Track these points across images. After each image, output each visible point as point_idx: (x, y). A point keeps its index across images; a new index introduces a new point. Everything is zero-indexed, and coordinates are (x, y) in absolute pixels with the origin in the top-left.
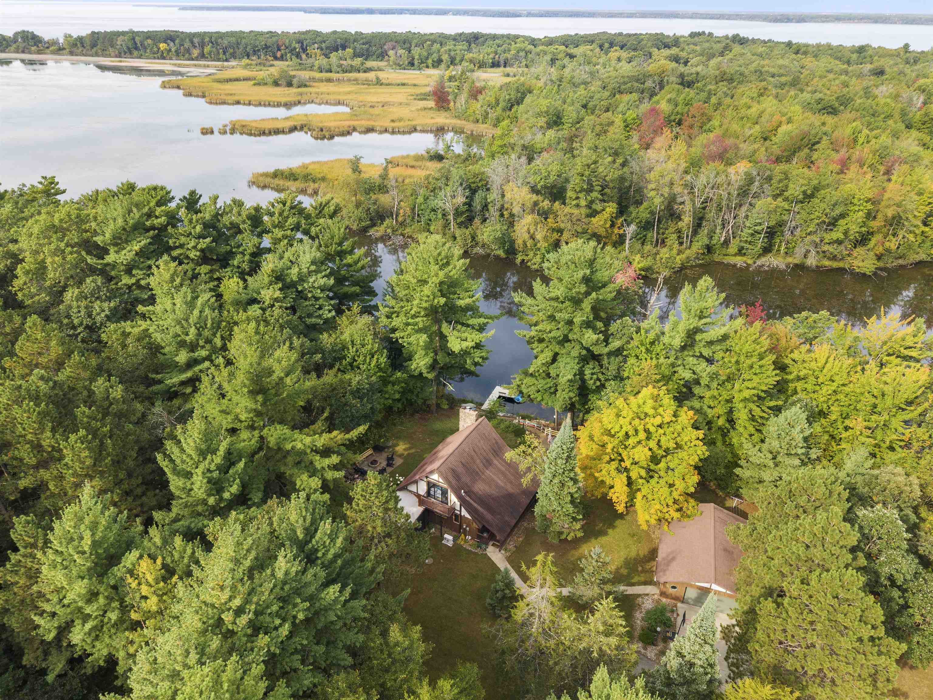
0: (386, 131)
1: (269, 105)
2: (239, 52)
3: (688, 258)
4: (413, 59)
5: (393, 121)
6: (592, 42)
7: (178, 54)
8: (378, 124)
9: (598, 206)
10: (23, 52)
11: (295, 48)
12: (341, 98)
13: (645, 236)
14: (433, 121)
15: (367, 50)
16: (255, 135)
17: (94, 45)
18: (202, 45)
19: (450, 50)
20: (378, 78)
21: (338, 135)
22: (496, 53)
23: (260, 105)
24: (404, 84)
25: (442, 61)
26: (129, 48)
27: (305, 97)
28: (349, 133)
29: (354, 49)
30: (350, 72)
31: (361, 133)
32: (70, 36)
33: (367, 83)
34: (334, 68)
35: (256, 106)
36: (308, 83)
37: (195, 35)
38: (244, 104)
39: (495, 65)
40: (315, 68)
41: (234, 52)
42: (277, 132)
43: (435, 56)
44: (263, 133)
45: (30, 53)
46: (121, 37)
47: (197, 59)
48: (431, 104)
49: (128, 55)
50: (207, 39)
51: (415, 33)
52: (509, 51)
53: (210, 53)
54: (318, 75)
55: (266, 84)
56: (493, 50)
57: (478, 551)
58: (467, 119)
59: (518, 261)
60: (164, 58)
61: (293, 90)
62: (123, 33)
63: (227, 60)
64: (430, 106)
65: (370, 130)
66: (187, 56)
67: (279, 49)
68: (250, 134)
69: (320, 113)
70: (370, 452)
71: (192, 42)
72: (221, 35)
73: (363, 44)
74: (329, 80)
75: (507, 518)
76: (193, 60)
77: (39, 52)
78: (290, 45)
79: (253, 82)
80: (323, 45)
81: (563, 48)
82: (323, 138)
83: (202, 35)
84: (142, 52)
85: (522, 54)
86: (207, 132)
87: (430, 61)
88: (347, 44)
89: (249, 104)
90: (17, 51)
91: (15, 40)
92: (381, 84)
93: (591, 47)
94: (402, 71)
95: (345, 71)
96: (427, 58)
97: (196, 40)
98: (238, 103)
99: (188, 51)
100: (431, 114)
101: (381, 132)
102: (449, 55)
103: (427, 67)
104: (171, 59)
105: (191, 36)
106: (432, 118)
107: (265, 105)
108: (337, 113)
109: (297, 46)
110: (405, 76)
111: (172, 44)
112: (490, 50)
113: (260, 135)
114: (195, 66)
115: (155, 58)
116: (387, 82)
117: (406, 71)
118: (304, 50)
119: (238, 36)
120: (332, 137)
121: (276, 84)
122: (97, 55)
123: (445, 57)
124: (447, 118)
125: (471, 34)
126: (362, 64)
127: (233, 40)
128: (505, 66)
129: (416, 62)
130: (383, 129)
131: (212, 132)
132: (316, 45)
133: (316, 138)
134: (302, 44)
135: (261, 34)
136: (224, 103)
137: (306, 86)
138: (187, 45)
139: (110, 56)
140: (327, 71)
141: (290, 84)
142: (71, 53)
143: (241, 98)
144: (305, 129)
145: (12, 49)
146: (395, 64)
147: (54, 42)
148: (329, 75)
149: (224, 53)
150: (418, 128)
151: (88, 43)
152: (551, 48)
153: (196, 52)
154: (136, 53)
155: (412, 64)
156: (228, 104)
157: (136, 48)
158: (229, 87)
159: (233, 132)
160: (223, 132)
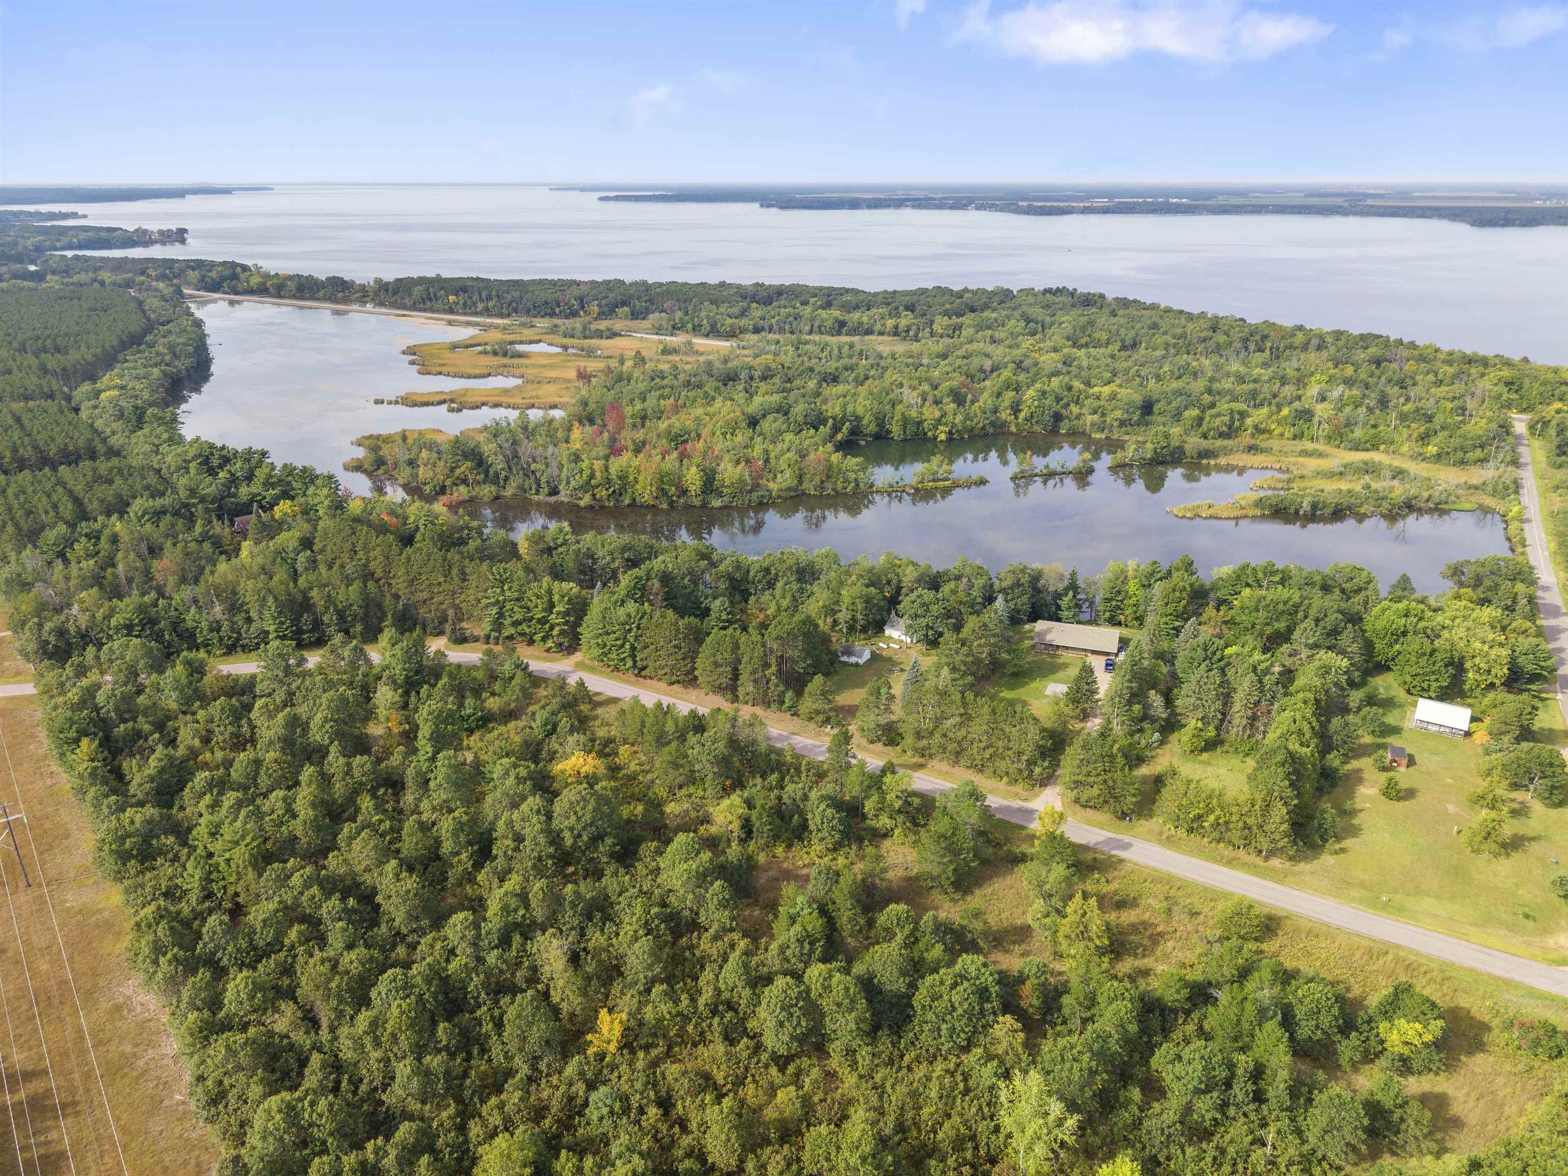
4: (675, 322)
5: (523, 398)
7: (465, 307)
11: (574, 305)
15: (647, 308)
17: (395, 293)
18: (489, 298)
21: (468, 409)
29: (633, 307)
31: (488, 407)
44: (415, 405)
47: (481, 313)
50: (494, 292)
53: (491, 308)
60: (451, 310)
61: (503, 361)
66: (471, 309)
67: (558, 306)
71: (480, 295)
73: (646, 301)
76: (476, 313)
78: (569, 302)
79: (482, 349)
80: (603, 302)
82: (454, 410)
86: (379, 402)
89: (448, 375)
97: (484, 294)
98: (440, 373)
99: (475, 304)
100: (568, 393)
103: (687, 331)
104: (457, 312)
105: (481, 288)
109: (576, 302)
111: (463, 294)
115: (443, 310)
118: (583, 307)
120: (461, 410)
121: (495, 353)
131: (382, 402)
132: (596, 302)
133: (449, 411)
134: (582, 300)
136: (430, 373)
138: (476, 297)
139: (405, 306)
143: (443, 369)
144: (453, 401)
145: (321, 294)
147: (363, 288)
149: (508, 307)
151: (390, 290)
153: (480, 306)
154: (428, 303)
157: (430, 299)
158: (455, 354)
159: (397, 402)
160: (390, 403)
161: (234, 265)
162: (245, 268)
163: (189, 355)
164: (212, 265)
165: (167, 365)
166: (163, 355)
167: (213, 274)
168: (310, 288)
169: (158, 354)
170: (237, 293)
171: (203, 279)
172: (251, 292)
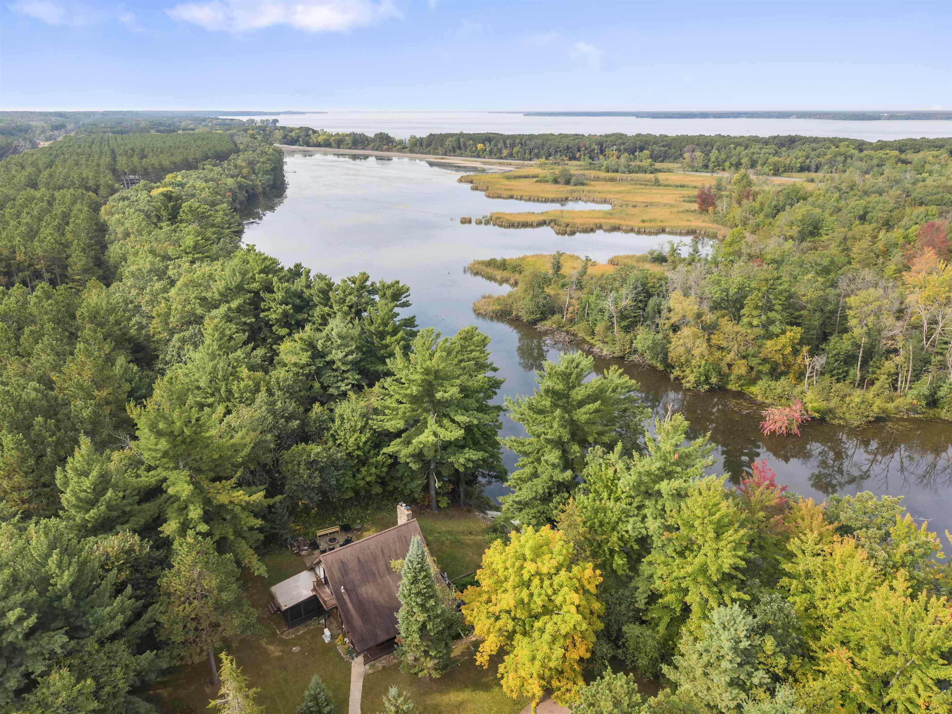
0: (632, 230)
1: (538, 201)
2: (542, 152)
3: (897, 408)
4: (709, 161)
5: (643, 221)
6: (941, 147)
7: (491, 154)
8: (624, 223)
9: (775, 329)
10: (377, 150)
11: (594, 150)
12: (608, 196)
13: (847, 372)
14: (688, 223)
15: (665, 152)
16: (505, 227)
17: (429, 145)
18: (513, 146)
19: (753, 153)
20: (656, 179)
21: (580, 232)
22: (807, 157)
23: (529, 200)
24: (682, 186)
25: (741, 164)
26: (453, 148)
27: (575, 195)
28: (592, 230)
29: (652, 151)
30: (636, 172)
31: (606, 231)
32: (415, 137)
33: (645, 184)
34: (622, 168)
35: (526, 200)
36: (585, 182)
37: (508, 137)
38: (517, 199)
39: (802, 169)
40: (603, 168)
41: (539, 153)
42: (525, 225)
43: (734, 160)
44: (512, 225)
45: (382, 150)
46: (450, 139)
47: (505, 158)
48: (695, 206)
49: (452, 154)
50: (518, 141)
51: (724, 136)
52: (825, 154)
53: (517, 154)
54: (603, 174)
55: (547, 181)
56: (804, 153)
57: (346, 658)
58: (724, 224)
59: (672, 377)
60: (478, 156)
61: (569, 188)
62: (452, 135)
63: (530, 160)
64: (693, 209)
65: (615, 229)
66: (498, 155)
67: (579, 150)
68: (501, 226)
69: (576, 210)
70: (336, 528)
71: (505, 143)
72: (531, 137)
73: (663, 146)
74: (612, 180)
75: (378, 632)
76: (502, 158)
77: (388, 150)
78: (590, 147)
79: (535, 180)
80: (622, 147)
81: (897, 153)
82: (564, 233)
83: (513, 137)
84: (463, 151)
85: (840, 159)
86: (466, 221)
87: (727, 164)
88: (646, 146)
89: (521, 199)
90: (373, 149)
91: (374, 140)
92: (659, 185)
93: (937, 153)
94: (693, 173)
95: (630, 172)
96: (724, 161)
97: (508, 142)
98: (511, 197)
99: (500, 151)
100: (692, 217)
101: (626, 232)
102: (751, 158)
103: (724, 170)
104: (484, 158)
105: (504, 138)
106: (689, 220)
107: (534, 201)
108: (594, 211)
109: (596, 147)
110: (691, 179)
111: (488, 144)
112: (800, 154)
113: (509, 227)
114: (500, 164)
115: (472, 156)
116: (666, 183)
117: (698, 174)
118: (602, 151)
119: (545, 138)
120: (573, 233)
121: (556, 181)
122: (429, 153)
123: (745, 161)
124: (704, 221)
125: (786, 137)
126: (651, 165)
127: (540, 141)
128: (816, 171)
129: (711, 165)
130: (629, 228)
131: (470, 222)
132: (615, 147)
133: (558, 233)
134: (602, 145)
135: (567, 136)
136: (499, 197)
137: (583, 184)
138: (501, 145)
139: (438, 154)
140: (613, 171)
141: (568, 182)
142: (411, 151)
143: (515, 193)
144: (552, 224)
145: (370, 147)
146: (689, 166)
147: (401, 142)
148: (611, 175)
149: (530, 153)
150: (667, 230)
151: (425, 143)
152: (881, 153)
153: (505, 152)
154: (458, 152)
155: (706, 166)
156: (503, 198)
157: (459, 148)
158: (513, 183)
159: (487, 223)
160: (479, 223)
161: (308, 129)
162: (315, 132)
163: (266, 172)
164: (292, 130)
165: (244, 177)
166: (241, 168)
167: (293, 134)
168: (362, 142)
169: (236, 166)
170: (308, 145)
171: (285, 137)
172: (319, 145)
